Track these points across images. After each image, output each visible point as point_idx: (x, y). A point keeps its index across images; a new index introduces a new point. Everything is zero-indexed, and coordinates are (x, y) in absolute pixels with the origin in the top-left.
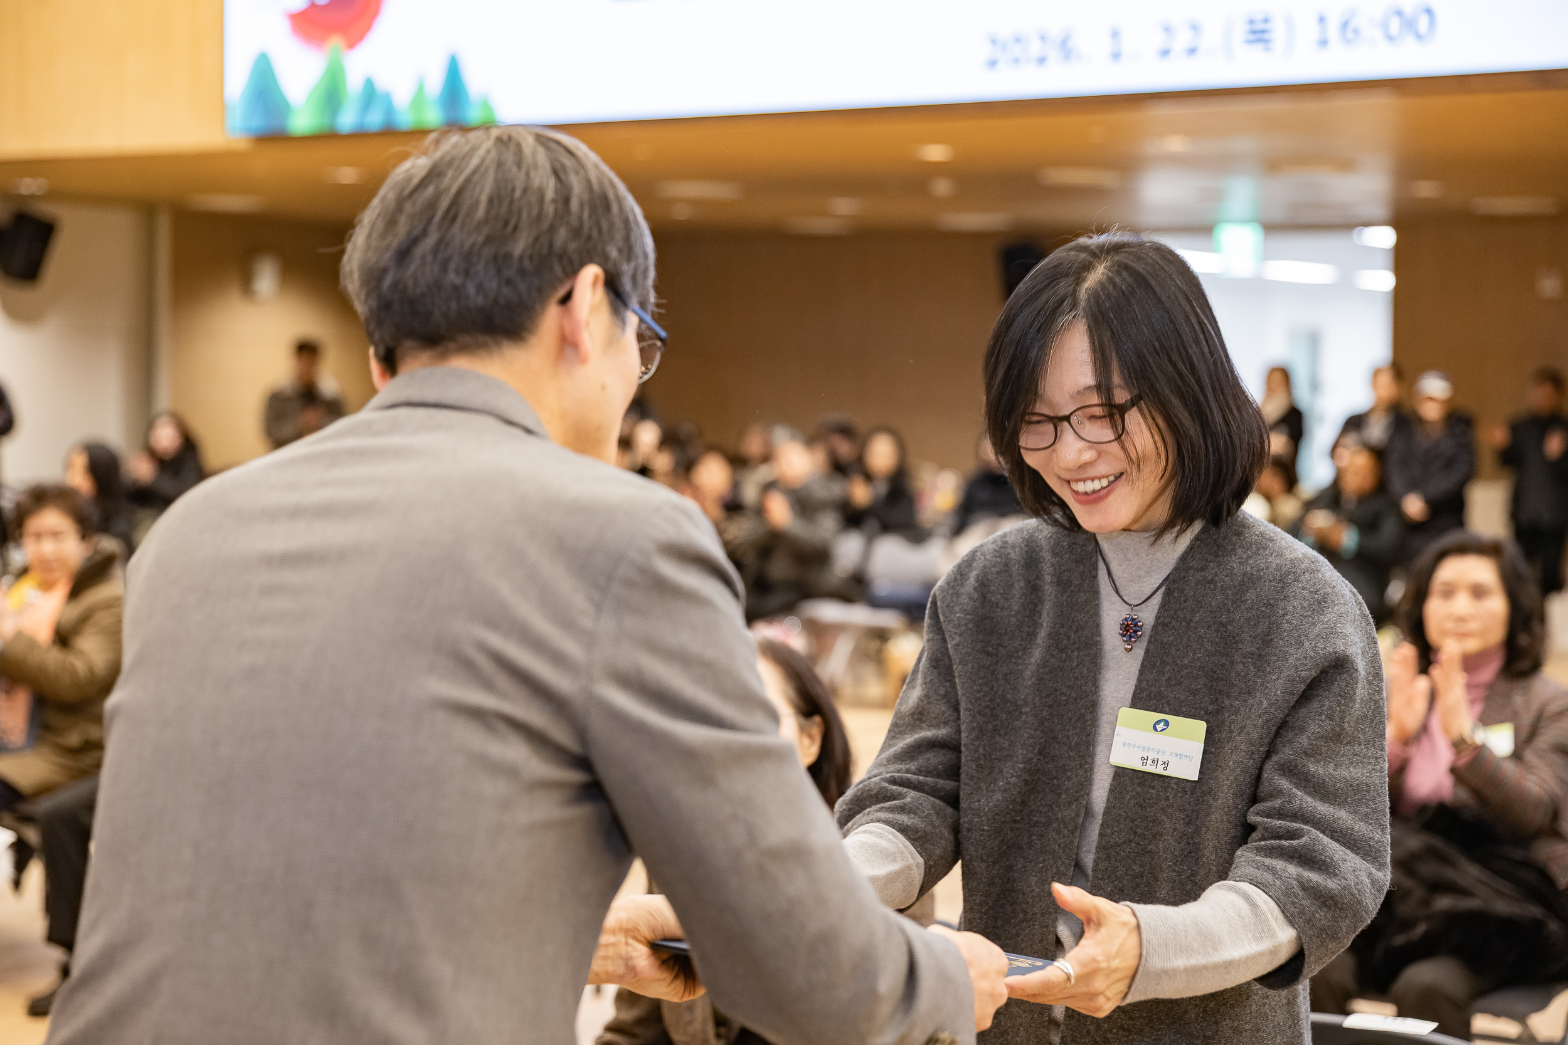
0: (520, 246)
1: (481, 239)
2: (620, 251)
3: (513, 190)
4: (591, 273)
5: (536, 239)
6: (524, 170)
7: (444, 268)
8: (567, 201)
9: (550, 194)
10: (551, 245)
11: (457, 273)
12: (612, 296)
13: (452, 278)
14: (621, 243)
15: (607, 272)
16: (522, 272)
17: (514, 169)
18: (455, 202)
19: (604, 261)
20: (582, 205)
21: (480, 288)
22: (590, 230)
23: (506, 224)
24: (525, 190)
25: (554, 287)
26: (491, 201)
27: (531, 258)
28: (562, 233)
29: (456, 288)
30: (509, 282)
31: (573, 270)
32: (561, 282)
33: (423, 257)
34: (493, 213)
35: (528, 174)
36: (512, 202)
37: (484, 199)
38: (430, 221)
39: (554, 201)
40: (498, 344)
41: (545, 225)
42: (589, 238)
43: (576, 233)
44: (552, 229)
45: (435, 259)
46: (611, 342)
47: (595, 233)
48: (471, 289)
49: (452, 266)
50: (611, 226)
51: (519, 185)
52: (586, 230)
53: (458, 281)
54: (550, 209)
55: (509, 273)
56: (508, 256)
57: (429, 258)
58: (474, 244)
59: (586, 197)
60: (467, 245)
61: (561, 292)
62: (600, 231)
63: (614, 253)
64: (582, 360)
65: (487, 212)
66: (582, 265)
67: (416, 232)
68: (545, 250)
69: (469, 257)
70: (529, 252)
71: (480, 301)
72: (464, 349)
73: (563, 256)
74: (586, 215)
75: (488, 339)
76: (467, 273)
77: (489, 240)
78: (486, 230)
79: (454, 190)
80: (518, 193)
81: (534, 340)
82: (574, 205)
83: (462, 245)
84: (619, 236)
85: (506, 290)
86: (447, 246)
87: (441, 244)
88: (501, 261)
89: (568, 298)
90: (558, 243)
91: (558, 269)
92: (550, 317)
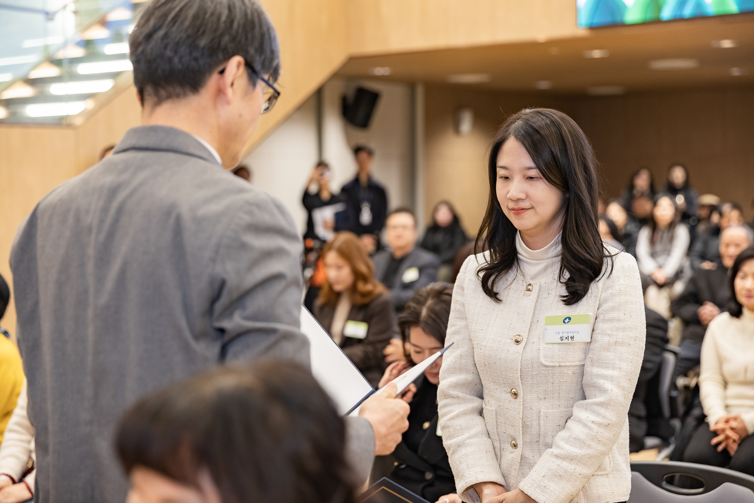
0: (203, 42)
1: (185, 36)
2: (256, 50)
3: (205, 13)
4: (237, 60)
5: (213, 40)
6: (214, 4)
7: (166, 47)
8: (232, 22)
9: (223, 18)
10: (219, 43)
11: (171, 51)
12: (251, 71)
13: (169, 53)
15: (246, 59)
17: (209, 3)
18: (177, 16)
19: (245, 55)
20: (239, 25)
21: (181, 58)
22: (241, 38)
23: (199, 30)
24: (212, 14)
25: (217, 66)
26: (194, 17)
27: (208, 49)
28: (226, 38)
29: (169, 58)
31: (228, 57)
33: (157, 39)
35: (215, 6)
36: (204, 19)
37: (191, 15)
38: (164, 23)
39: (225, 22)
41: (218, 33)
42: (240, 42)
43: (233, 39)
44: (222, 35)
45: (162, 42)
46: (246, 95)
48: (176, 60)
49: (169, 47)
52: (239, 38)
53: (171, 55)
54: (222, 25)
55: (196, 54)
56: (197, 46)
57: (160, 41)
58: (181, 38)
59: (242, 22)
61: (220, 68)
62: (246, 39)
63: (252, 51)
64: (228, 103)
65: (191, 23)
66: (234, 54)
67: (157, 26)
68: (216, 46)
69: (178, 44)
70: (207, 46)
71: (180, 66)
73: (224, 49)
74: (240, 30)
76: (176, 52)
77: (188, 37)
78: (190, 32)
79: (177, 9)
80: (208, 15)
82: (235, 25)
83: (175, 38)
84: (256, 43)
85: (193, 63)
86: (168, 37)
87: (166, 36)
88: (193, 46)
89: (222, 72)
90: (223, 43)
91: (221, 56)
92: (213, 79)
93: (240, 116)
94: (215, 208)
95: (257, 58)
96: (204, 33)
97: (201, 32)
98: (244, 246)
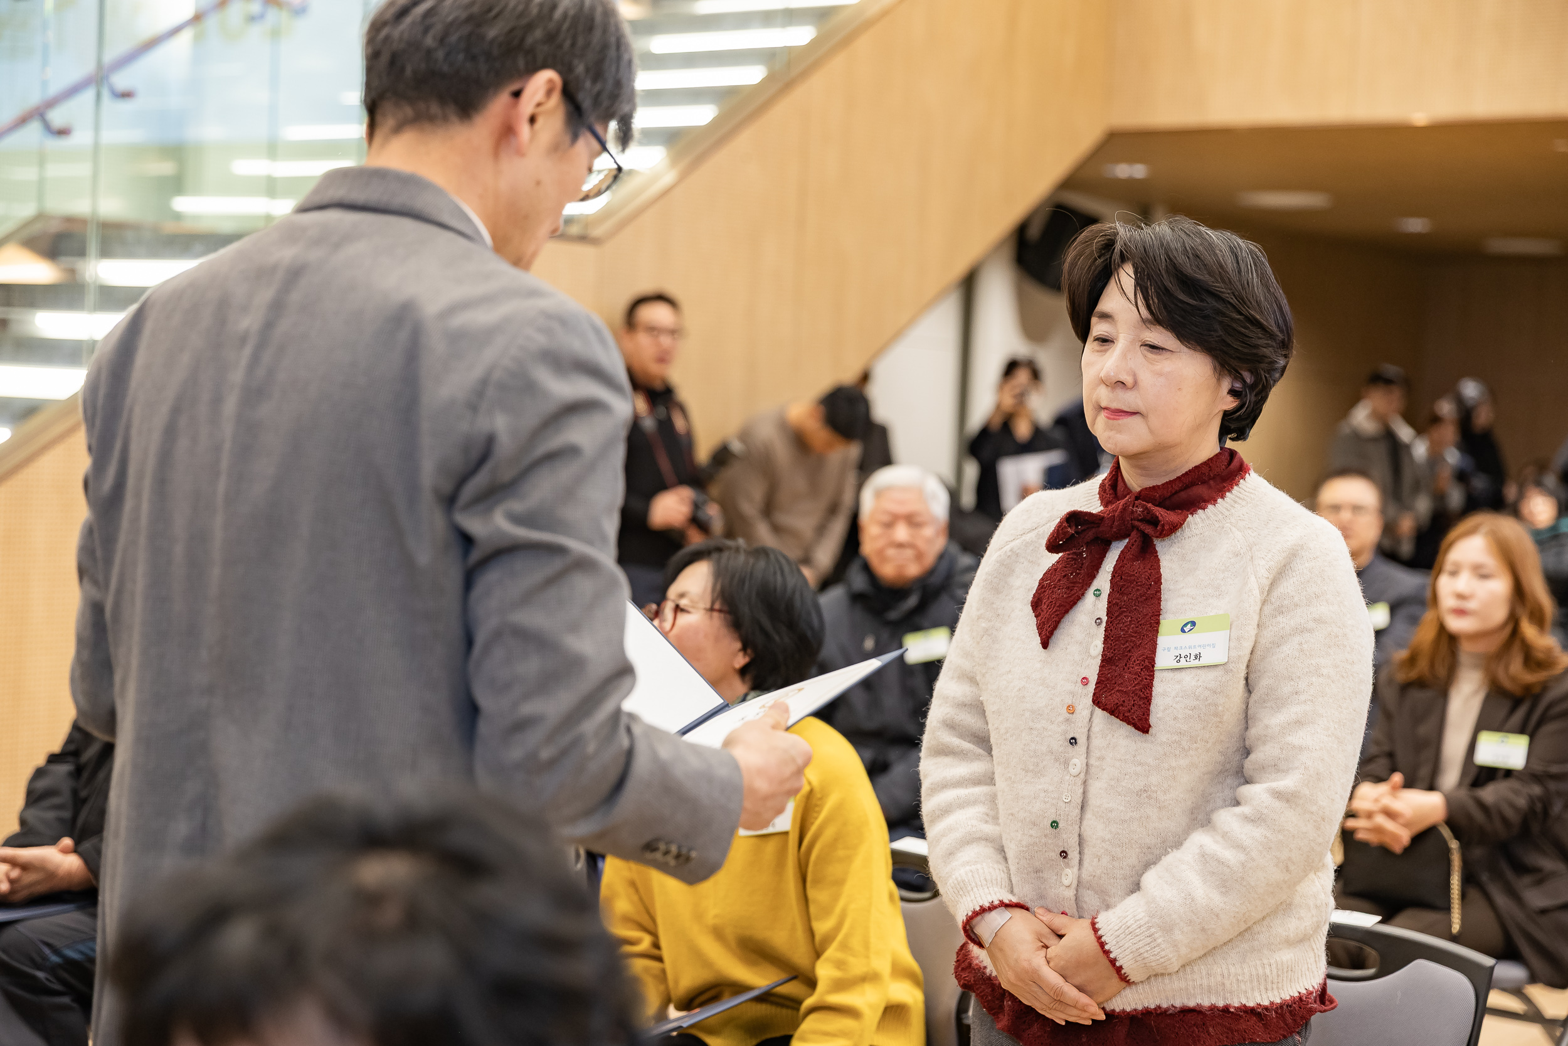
1: (464, 16)
2: (587, 70)
4: (549, 76)
5: (511, 30)
7: (426, 30)
10: (522, 40)
11: (434, 39)
12: (572, 107)
13: (429, 41)
15: (566, 81)
16: (488, 54)
19: (565, 71)
21: (448, 55)
23: (490, 10)
28: (538, 33)
29: (429, 51)
30: (473, 58)
31: (533, 69)
41: (524, 21)
42: (560, 47)
43: (551, 37)
44: (530, 27)
46: (557, 149)
47: (568, 43)
52: (560, 39)
53: (433, 45)
54: (534, 11)
55: (477, 51)
56: (481, 38)
60: (450, 18)
61: (515, 86)
63: (579, 70)
64: (520, 153)
66: (544, 66)
68: (516, 42)
69: (448, 28)
70: (500, 39)
71: (446, 68)
73: (531, 52)
74: (566, 26)
77: (470, 19)
81: (478, 119)
82: (558, 14)
84: (591, 57)
85: (468, 66)
88: (474, 39)
89: (517, 94)
90: (529, 40)
91: (521, 63)
92: (499, 103)
93: (538, 183)
94: (483, 317)
98: (530, 387)
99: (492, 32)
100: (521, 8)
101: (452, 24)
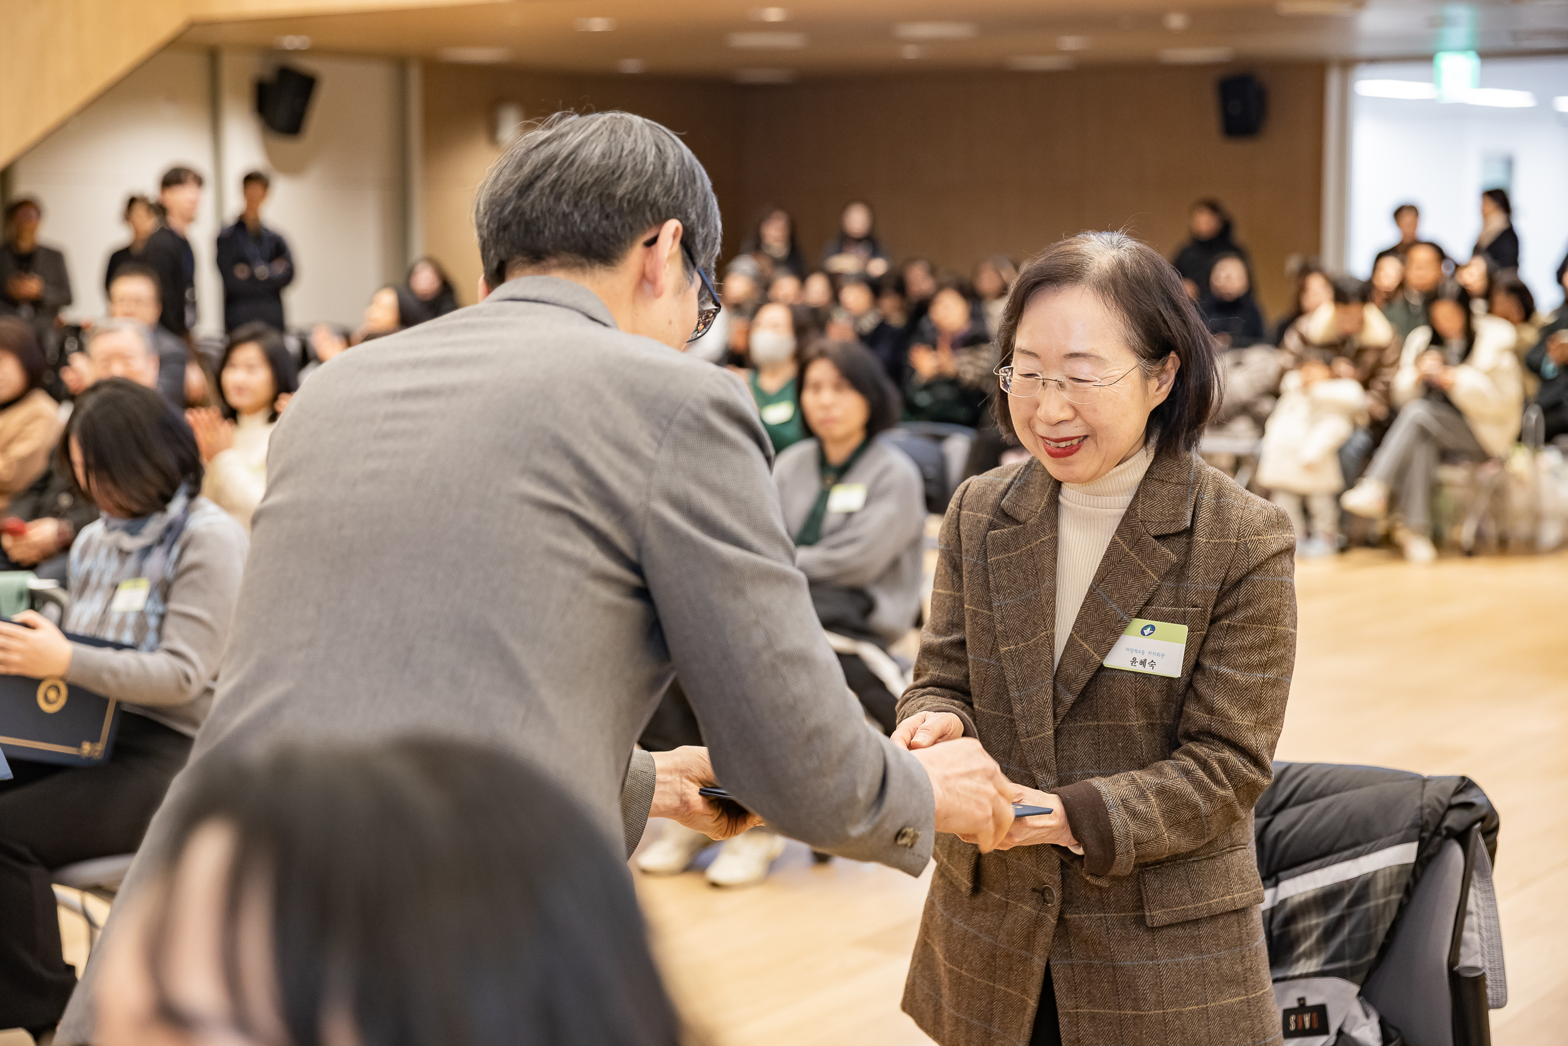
0: (622, 190)
1: (591, 180)
2: (698, 216)
3: (622, 150)
4: (672, 226)
5: (636, 188)
6: (633, 137)
7: (558, 198)
9: (651, 158)
10: (646, 195)
11: (568, 205)
12: (686, 254)
13: (564, 207)
14: (699, 210)
15: (685, 228)
16: (620, 211)
17: (625, 136)
18: (574, 152)
19: (684, 219)
20: (674, 172)
21: (584, 216)
22: (678, 192)
23: (613, 173)
24: (632, 151)
25: (643, 231)
26: (603, 155)
27: (629, 202)
28: (657, 188)
29: (565, 215)
30: (608, 216)
31: (664, 218)
32: (650, 227)
33: (542, 189)
34: (604, 162)
35: (636, 141)
36: (620, 156)
37: (598, 152)
38: (550, 166)
40: (591, 266)
41: (644, 179)
42: (677, 197)
43: (668, 190)
45: (551, 191)
46: (680, 290)
47: (681, 194)
48: (577, 217)
49: (566, 197)
50: (695, 195)
51: (628, 147)
52: (675, 190)
53: (567, 210)
55: (610, 209)
56: (611, 197)
57: (548, 191)
58: (586, 182)
59: (678, 167)
60: (579, 185)
61: (648, 236)
62: (685, 195)
63: (693, 216)
64: (658, 295)
65: (599, 162)
66: (668, 217)
67: (537, 173)
68: (641, 198)
69: (580, 192)
70: (628, 197)
71: (583, 228)
72: (562, 266)
73: (654, 205)
74: (676, 181)
75: (584, 260)
76: (576, 205)
78: (596, 175)
79: (574, 144)
80: (626, 152)
81: (620, 268)
83: (575, 184)
84: (699, 204)
85: (605, 224)
86: (563, 183)
87: (558, 181)
88: (605, 199)
89: (652, 242)
90: (651, 196)
91: (649, 215)
92: (636, 254)
93: (670, 323)
95: (700, 230)
96: (620, 177)
97: (616, 176)
99: (620, 192)
100: (639, 167)
101: (581, 189)
